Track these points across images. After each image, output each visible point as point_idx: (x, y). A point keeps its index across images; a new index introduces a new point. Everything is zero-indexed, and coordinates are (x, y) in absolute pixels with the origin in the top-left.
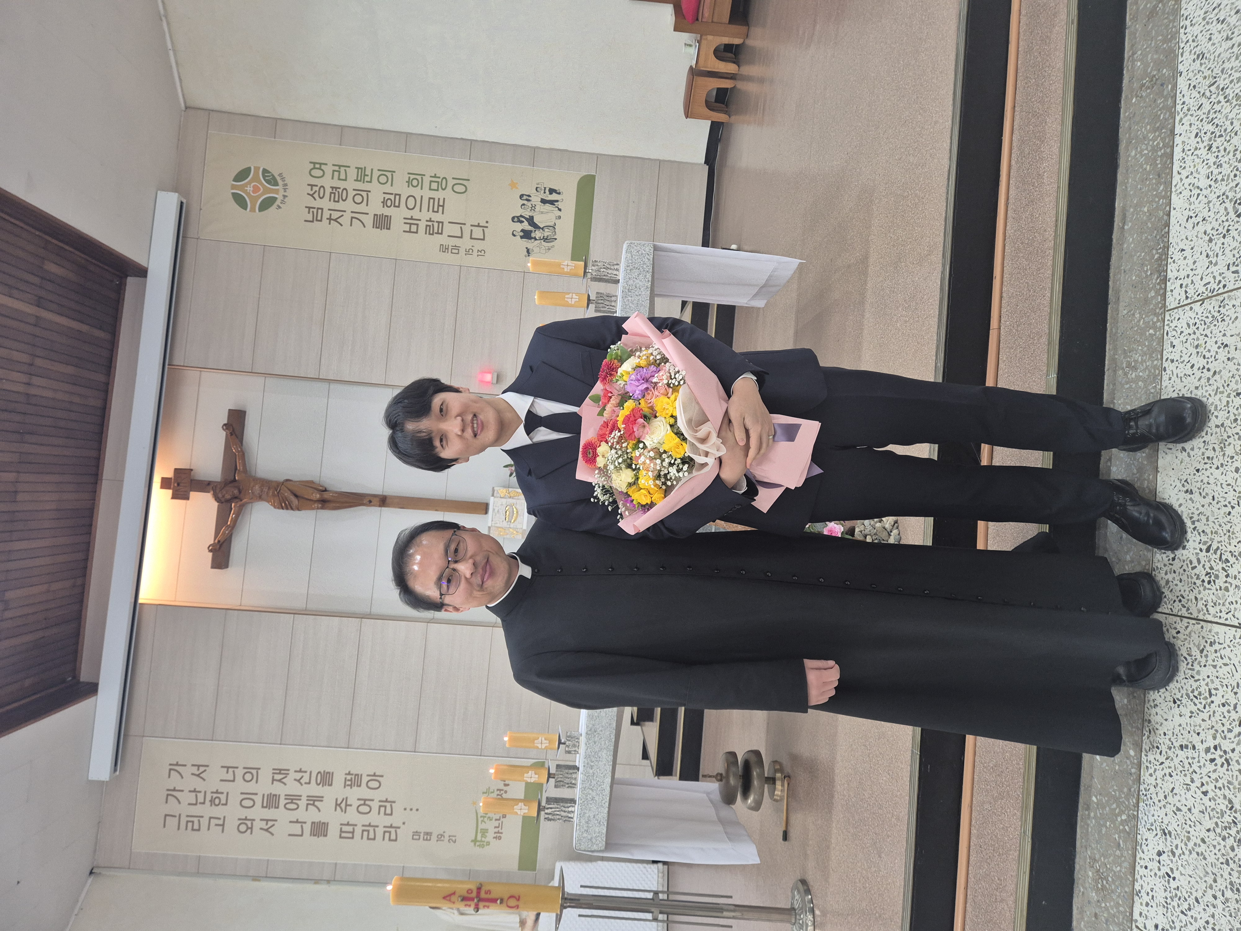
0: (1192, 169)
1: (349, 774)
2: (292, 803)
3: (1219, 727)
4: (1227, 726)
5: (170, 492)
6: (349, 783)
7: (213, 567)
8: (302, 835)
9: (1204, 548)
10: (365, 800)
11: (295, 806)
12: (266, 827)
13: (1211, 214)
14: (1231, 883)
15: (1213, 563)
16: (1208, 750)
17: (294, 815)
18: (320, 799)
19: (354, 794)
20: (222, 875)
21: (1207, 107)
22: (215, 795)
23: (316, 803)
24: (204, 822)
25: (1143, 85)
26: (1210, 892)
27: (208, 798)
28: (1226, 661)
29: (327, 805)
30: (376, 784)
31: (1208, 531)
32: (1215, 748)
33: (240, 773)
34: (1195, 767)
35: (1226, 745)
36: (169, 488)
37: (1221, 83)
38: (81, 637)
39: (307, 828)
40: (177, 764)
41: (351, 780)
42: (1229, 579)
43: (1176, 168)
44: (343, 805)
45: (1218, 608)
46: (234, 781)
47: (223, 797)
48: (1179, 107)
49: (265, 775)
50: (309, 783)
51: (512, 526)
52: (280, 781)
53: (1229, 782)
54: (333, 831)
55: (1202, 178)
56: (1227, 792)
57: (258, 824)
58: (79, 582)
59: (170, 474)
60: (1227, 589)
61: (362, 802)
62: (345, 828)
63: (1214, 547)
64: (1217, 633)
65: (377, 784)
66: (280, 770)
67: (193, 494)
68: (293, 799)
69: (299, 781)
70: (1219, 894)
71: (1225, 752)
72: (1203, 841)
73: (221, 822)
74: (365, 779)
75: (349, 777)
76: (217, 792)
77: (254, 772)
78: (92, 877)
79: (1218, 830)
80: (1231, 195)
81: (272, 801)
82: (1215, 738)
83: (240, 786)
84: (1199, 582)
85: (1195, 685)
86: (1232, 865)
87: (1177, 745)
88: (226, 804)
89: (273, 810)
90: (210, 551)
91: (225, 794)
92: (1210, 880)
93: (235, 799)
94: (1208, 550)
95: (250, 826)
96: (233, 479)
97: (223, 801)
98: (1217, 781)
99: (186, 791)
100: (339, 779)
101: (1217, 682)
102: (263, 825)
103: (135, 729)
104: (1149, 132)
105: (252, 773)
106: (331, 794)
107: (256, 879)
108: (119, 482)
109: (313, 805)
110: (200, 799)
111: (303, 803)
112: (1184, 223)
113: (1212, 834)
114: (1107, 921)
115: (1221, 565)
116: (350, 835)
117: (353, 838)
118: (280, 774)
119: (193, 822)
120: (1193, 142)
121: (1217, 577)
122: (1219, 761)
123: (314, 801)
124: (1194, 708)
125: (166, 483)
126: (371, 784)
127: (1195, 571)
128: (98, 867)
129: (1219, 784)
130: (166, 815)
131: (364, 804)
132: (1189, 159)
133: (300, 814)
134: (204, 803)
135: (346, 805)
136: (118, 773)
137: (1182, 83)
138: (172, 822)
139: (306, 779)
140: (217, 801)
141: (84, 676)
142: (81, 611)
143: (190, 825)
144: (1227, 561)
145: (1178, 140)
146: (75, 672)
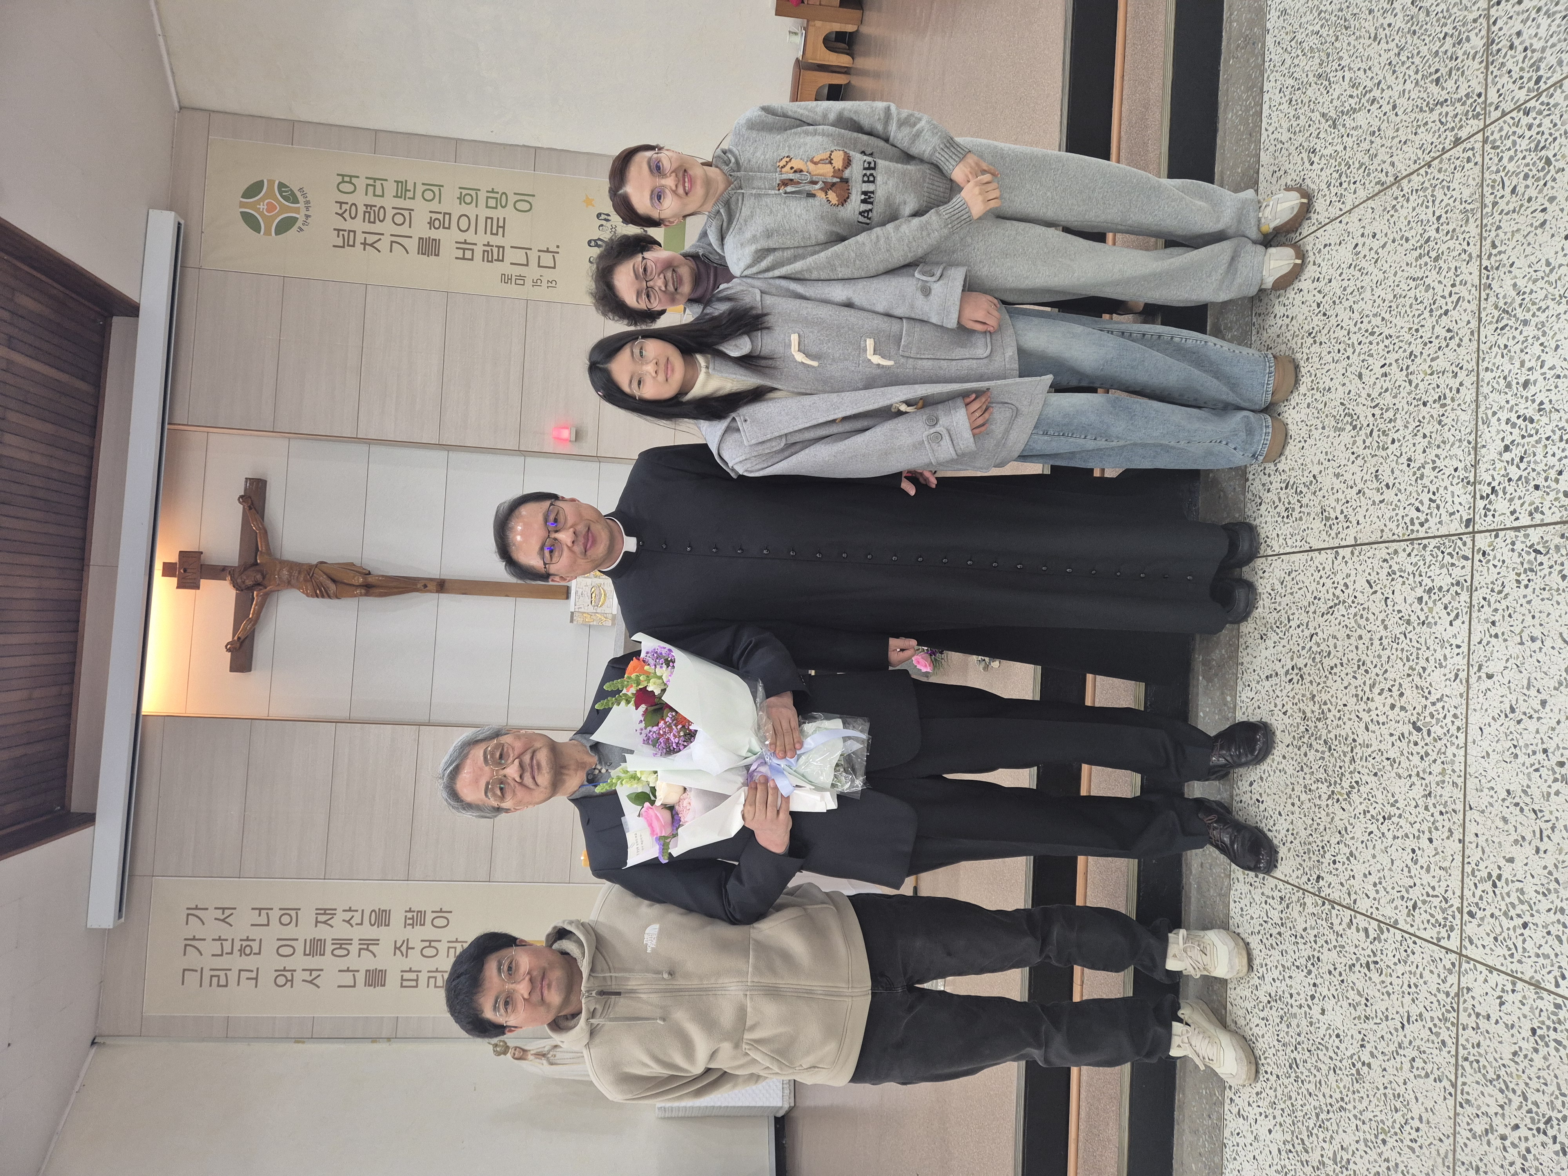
0: (1277, 125)
1: (410, 911)
2: (341, 948)
3: (1295, 649)
4: (1302, 644)
5: (174, 580)
6: (410, 922)
7: (231, 670)
8: (354, 986)
9: (1284, 485)
10: (430, 941)
11: (345, 952)
12: (310, 979)
13: (1291, 166)
14: (1305, 787)
15: (1291, 498)
16: (1287, 673)
17: (343, 963)
18: (376, 942)
19: (417, 935)
20: (257, 1039)
21: (1288, 62)
22: (245, 943)
23: (371, 947)
24: (233, 976)
25: (1238, 45)
26: (1290, 801)
27: (237, 947)
28: (1301, 585)
29: (384, 950)
30: (443, 922)
31: (1287, 469)
32: (1293, 669)
33: (275, 915)
34: (1278, 692)
35: (1300, 663)
36: (173, 575)
37: (1300, 38)
38: (70, 757)
39: (361, 977)
40: (197, 908)
41: (413, 918)
42: (1303, 509)
43: (1264, 125)
44: (404, 949)
45: (1294, 538)
46: (268, 925)
47: (255, 946)
48: (1267, 64)
49: (307, 917)
50: (361, 924)
51: (599, 610)
52: (325, 922)
53: (1303, 695)
54: (393, 979)
55: (1284, 131)
56: (1301, 705)
57: (299, 976)
58: (66, 689)
59: (174, 558)
60: (1301, 519)
61: (427, 944)
62: (407, 976)
63: (1291, 483)
64: (1294, 562)
65: (445, 922)
66: (325, 910)
67: (203, 582)
68: (342, 944)
69: (348, 922)
70: (1296, 801)
71: (1300, 669)
72: (1284, 757)
73: (254, 975)
74: (429, 916)
75: (410, 915)
76: (247, 939)
77: (293, 913)
78: (95, 1048)
79: (1295, 743)
80: (1305, 144)
81: (316, 947)
82: (1292, 659)
83: (276, 930)
84: (1280, 519)
85: (1277, 616)
86: (1306, 769)
87: (1263, 677)
88: (259, 953)
89: (317, 958)
90: (228, 650)
91: (258, 942)
92: (1289, 791)
93: (269, 948)
94: (1286, 488)
95: (289, 978)
96: (253, 561)
97: (255, 950)
98: (1294, 698)
99: (209, 940)
100: (397, 918)
101: (1294, 607)
102: (306, 976)
103: (142, 867)
104: (1243, 92)
105: (290, 915)
106: (387, 936)
107: (299, 1040)
108: (112, 569)
109: (367, 949)
110: (227, 949)
111: (354, 948)
112: (1269, 178)
113: (1291, 747)
114: (1211, 865)
115: (1297, 497)
116: (414, 983)
117: (417, 986)
118: (325, 915)
119: (218, 976)
120: (1277, 97)
121: (1293, 510)
122: (1295, 680)
123: (367, 945)
124: (1276, 638)
125: (169, 570)
126: (438, 922)
127: (1278, 510)
128: (101, 1036)
129: (1296, 700)
130: (184, 970)
131: (430, 946)
132: (1274, 115)
133: (351, 961)
134: (231, 953)
135: (408, 948)
136: (123, 920)
137: (1269, 40)
138: (192, 978)
139: (357, 919)
140: (248, 950)
141: (76, 805)
142: (69, 726)
143: (215, 980)
144: (1301, 492)
145: (1266, 97)
146: (64, 798)
